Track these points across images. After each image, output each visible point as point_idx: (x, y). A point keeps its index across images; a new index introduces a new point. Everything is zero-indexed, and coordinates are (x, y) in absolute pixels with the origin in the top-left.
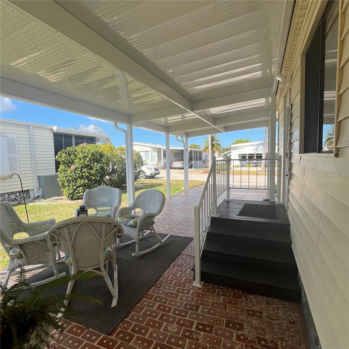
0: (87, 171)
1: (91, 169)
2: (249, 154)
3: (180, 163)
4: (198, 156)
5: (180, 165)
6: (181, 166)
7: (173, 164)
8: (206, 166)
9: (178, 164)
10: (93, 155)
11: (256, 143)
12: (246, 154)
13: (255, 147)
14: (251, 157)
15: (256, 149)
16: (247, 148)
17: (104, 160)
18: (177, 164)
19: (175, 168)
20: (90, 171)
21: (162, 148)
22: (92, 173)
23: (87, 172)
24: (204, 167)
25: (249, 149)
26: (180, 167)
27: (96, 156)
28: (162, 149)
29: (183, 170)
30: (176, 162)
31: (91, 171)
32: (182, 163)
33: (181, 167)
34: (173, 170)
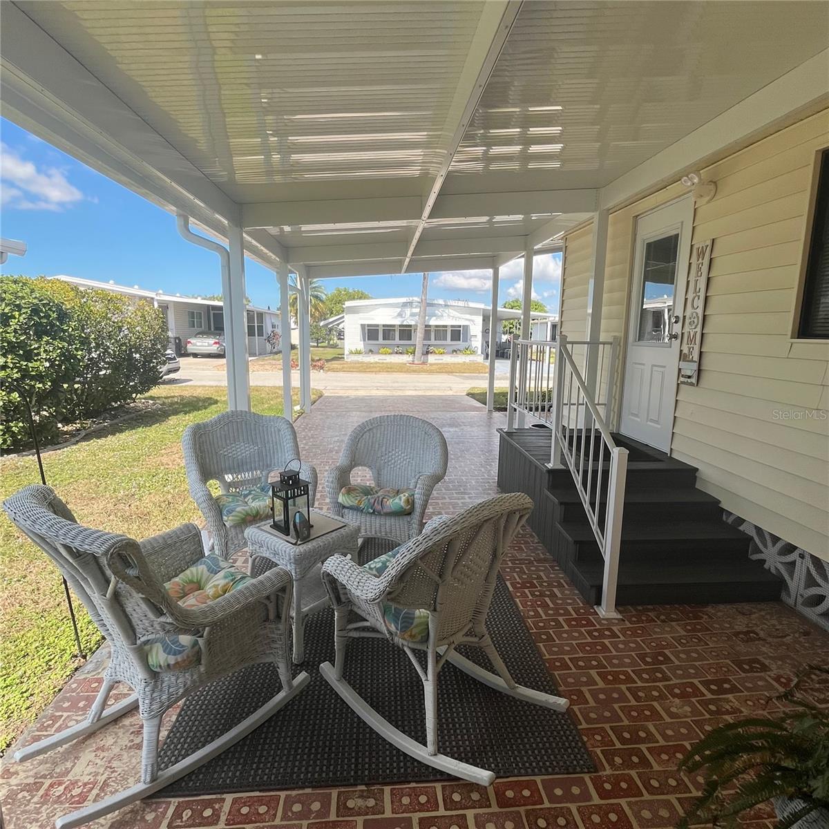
0: (14, 363)
1: (29, 356)
2: (384, 326)
3: (212, 341)
4: (256, 325)
5: (211, 346)
6: (214, 349)
7: (189, 342)
8: (274, 350)
9: (207, 344)
10: (35, 311)
11: (399, 302)
12: (378, 326)
13: (399, 310)
14: (388, 331)
15: (400, 315)
16: (381, 311)
17: (71, 327)
18: (204, 344)
19: (195, 355)
20: (25, 363)
21: (156, 298)
22: (32, 371)
23: (16, 367)
24: (271, 353)
25: (384, 313)
26: (213, 352)
27: (47, 317)
28: (157, 300)
29: (223, 361)
30: (199, 340)
31: (30, 365)
32: (216, 343)
33: (215, 352)
34: (191, 360)
